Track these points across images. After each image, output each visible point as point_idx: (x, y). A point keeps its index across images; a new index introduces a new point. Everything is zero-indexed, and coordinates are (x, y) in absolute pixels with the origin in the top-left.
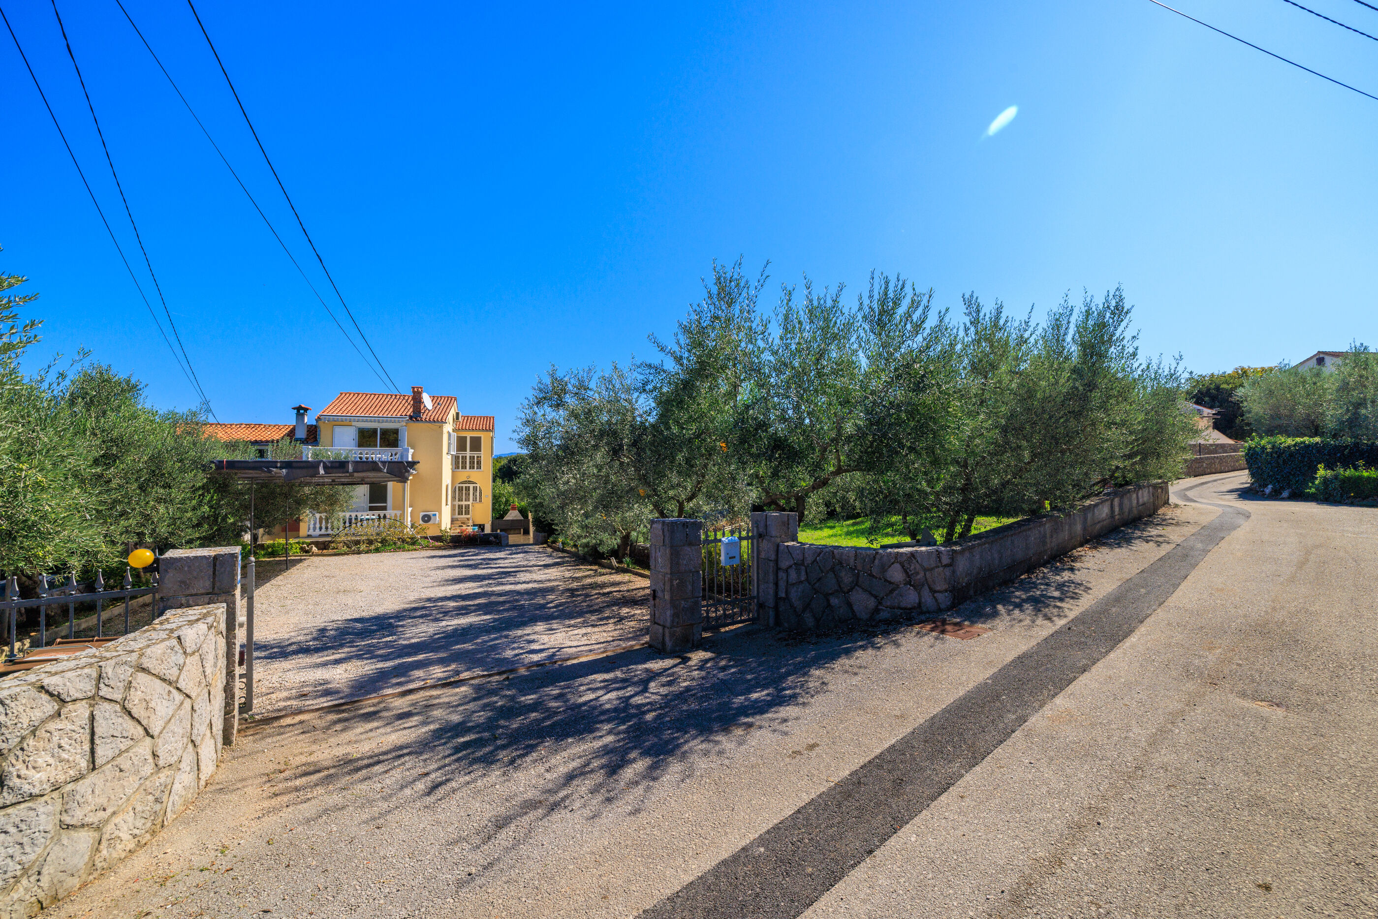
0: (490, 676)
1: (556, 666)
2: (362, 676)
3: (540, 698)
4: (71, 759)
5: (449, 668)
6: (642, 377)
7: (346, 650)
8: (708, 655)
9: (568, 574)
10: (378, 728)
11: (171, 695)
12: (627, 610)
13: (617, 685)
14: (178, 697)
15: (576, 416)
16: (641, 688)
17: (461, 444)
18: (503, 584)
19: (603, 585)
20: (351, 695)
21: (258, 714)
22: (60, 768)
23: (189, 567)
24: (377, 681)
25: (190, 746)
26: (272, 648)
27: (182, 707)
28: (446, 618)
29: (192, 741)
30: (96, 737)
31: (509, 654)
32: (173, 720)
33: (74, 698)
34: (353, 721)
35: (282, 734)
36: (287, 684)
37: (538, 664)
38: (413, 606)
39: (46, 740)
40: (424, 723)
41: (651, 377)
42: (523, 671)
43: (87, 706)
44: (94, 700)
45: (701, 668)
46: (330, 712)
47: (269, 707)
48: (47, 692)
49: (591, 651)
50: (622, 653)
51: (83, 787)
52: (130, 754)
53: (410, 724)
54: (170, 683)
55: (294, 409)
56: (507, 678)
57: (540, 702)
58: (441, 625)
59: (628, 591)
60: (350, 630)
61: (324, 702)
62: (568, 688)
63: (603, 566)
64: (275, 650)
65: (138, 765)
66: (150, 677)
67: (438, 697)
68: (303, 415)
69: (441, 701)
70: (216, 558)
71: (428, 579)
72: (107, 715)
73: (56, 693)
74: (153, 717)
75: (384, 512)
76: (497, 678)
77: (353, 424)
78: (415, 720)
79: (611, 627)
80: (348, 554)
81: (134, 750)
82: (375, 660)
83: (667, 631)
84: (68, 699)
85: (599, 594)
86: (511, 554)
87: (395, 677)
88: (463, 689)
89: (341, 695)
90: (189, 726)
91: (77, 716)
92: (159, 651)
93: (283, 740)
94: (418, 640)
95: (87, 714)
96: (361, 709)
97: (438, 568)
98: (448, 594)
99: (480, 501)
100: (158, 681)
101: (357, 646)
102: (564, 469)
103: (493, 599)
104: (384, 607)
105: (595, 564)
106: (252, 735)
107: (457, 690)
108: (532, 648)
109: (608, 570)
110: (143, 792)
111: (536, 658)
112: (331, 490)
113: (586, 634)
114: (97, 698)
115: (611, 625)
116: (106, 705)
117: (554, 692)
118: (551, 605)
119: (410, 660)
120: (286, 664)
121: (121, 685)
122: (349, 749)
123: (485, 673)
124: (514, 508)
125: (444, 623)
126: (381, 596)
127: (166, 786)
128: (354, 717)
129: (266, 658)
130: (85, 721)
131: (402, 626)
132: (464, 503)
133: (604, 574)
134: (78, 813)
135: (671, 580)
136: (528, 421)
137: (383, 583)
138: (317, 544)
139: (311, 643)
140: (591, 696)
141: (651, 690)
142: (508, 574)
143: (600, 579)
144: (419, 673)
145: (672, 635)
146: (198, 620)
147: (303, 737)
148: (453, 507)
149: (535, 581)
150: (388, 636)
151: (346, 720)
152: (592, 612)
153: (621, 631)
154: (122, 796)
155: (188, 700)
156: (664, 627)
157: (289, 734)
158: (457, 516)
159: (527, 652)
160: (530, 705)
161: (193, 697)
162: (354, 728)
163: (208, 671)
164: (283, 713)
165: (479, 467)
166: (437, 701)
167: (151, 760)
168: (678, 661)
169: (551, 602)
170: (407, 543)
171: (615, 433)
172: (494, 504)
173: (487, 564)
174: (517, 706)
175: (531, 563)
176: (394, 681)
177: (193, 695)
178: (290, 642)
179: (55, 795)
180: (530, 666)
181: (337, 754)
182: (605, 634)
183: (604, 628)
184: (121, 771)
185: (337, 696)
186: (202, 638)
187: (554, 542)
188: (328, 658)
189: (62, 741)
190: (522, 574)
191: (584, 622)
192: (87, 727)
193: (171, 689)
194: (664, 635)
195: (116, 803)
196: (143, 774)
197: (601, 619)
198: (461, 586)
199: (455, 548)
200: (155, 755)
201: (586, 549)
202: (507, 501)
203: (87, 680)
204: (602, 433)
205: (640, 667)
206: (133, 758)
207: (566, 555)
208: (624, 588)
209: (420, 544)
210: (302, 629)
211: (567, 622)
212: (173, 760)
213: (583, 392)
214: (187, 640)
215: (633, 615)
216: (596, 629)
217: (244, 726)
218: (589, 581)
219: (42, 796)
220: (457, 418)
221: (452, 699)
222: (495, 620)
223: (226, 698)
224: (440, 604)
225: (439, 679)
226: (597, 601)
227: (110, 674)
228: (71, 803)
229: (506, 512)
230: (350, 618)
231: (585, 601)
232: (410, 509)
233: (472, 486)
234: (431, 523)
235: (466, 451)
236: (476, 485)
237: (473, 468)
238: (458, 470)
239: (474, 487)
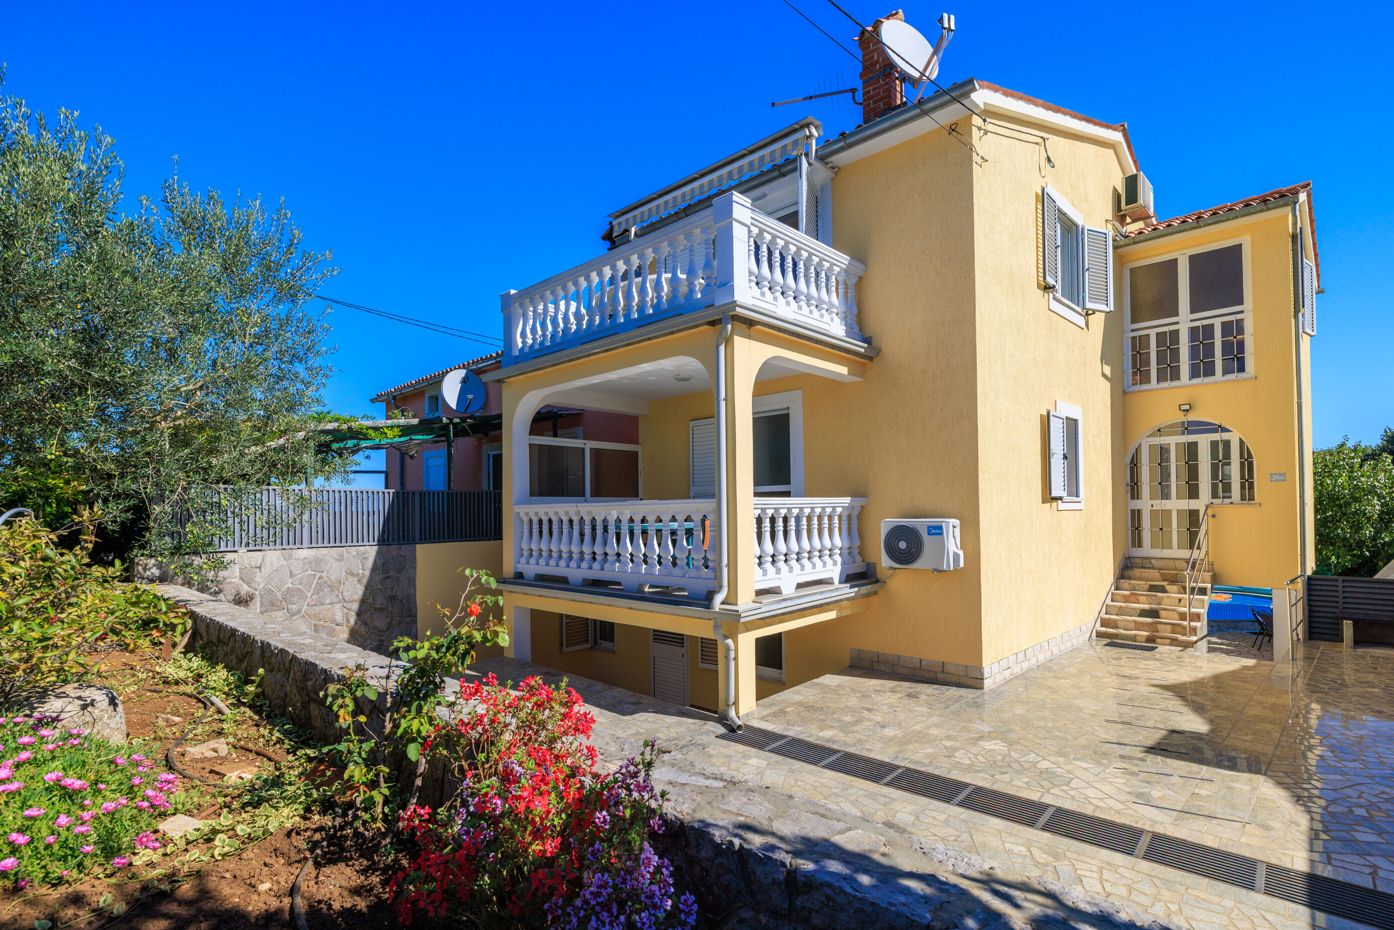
99: (1249, 498)
132: (1175, 504)
158: (1147, 551)
165: (1236, 365)
233: (1204, 441)
234: (917, 565)
235: (1176, 314)
236: (1225, 436)
237: (1210, 371)
238: (1145, 387)
239: (1214, 445)
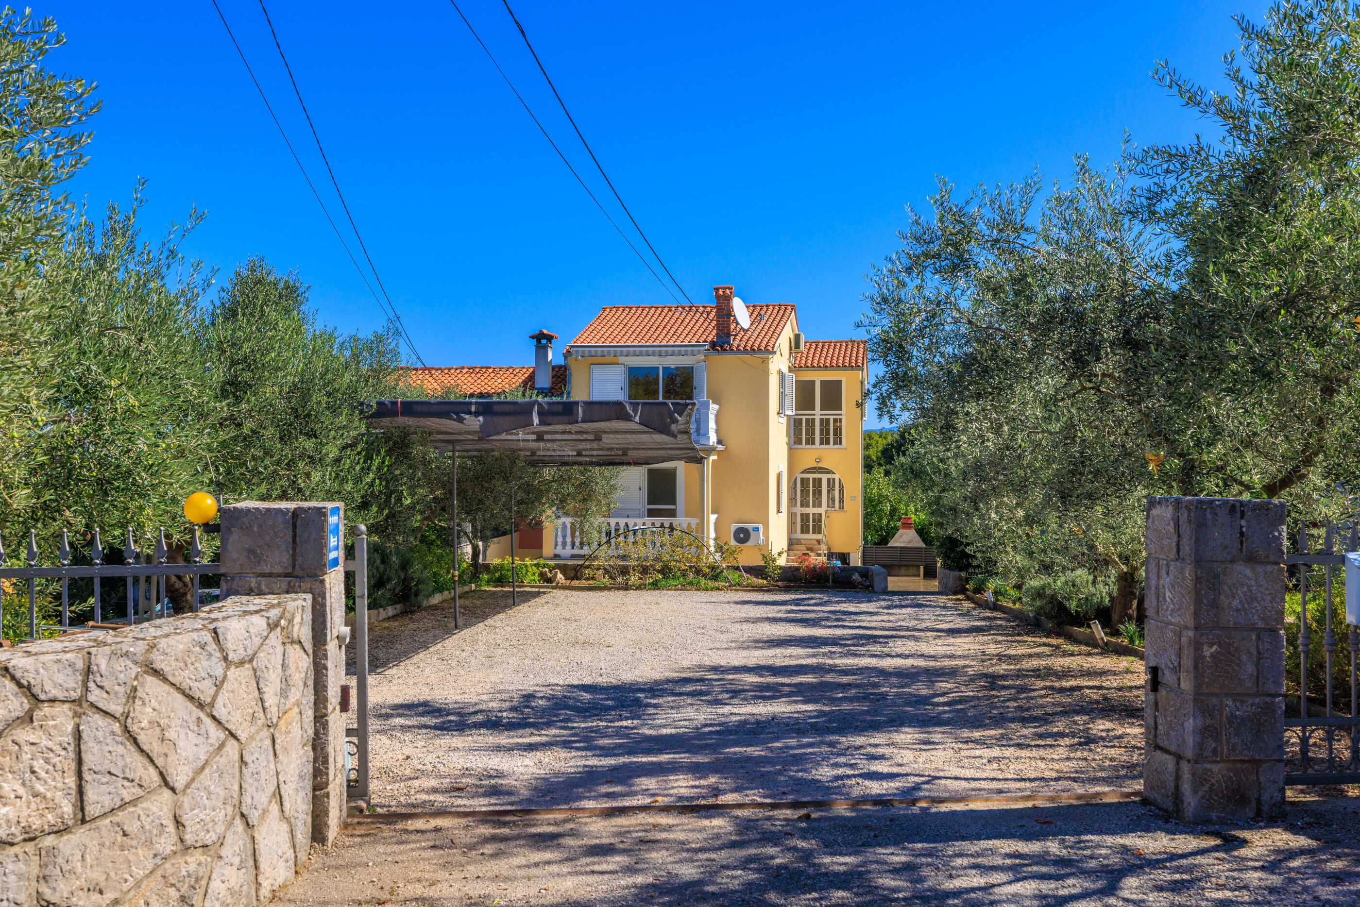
0: (774, 806)
1: (915, 810)
2: (556, 775)
3: (863, 864)
4: (49, 795)
5: (703, 782)
6: (1146, 182)
7: (554, 731)
8: (1302, 841)
9: (992, 649)
10: (549, 863)
11: (202, 727)
12: (1108, 725)
13: (1044, 869)
14: (216, 734)
15: (996, 290)
16: (1099, 884)
17: (805, 393)
18: (856, 655)
19: (1066, 674)
20: (529, 801)
21: (382, 807)
22: (33, 806)
23: (260, 526)
24: (577, 786)
25: (238, 821)
26: (448, 714)
27: (223, 752)
28: (735, 701)
29: (243, 815)
30: (85, 768)
31: (825, 773)
32: (207, 771)
33: (50, 696)
34: (513, 844)
35: (403, 843)
36: (442, 768)
37: (879, 801)
38: (684, 675)
39: (14, 756)
40: (629, 870)
41: (1170, 181)
42: (842, 809)
43: (70, 714)
44: (80, 706)
45: (1271, 867)
46: (484, 822)
47: (402, 799)
48: (13, 678)
49: (1000, 791)
50: (1071, 806)
51: (68, 844)
52: (138, 810)
53: (604, 867)
54: (201, 706)
55: (532, 337)
56: (807, 817)
57: (860, 874)
58: (720, 711)
59: (1120, 689)
60: (571, 702)
61: (482, 804)
62: (930, 855)
63: (1073, 639)
64: (452, 718)
65: (150, 832)
66: (167, 687)
67: (669, 828)
68: (545, 348)
69: (671, 836)
70: (296, 513)
71: (724, 637)
72: (100, 735)
73: (25, 683)
74: (172, 757)
75: (671, 520)
76: (788, 813)
77: (622, 359)
78: (616, 861)
79: (1061, 752)
80: (609, 589)
81: (144, 805)
82: (589, 753)
83: (1186, 768)
84: (42, 697)
85: (1052, 688)
86: (888, 607)
87: (607, 782)
88: (717, 822)
89: (513, 799)
90: (236, 787)
91: (55, 727)
92: (181, 647)
93: (401, 853)
94: (673, 731)
95: (70, 728)
96: (534, 825)
97: (747, 620)
98: (751, 662)
99: (842, 507)
100: (180, 697)
101: (573, 728)
102: (972, 408)
103: (829, 678)
104: (637, 672)
105: (1058, 635)
106: (361, 836)
107: (706, 822)
108: (873, 768)
109: (1083, 648)
110: (160, 879)
111: (876, 788)
112: (583, 474)
113: (997, 759)
114: (85, 705)
115: (1061, 750)
116: (98, 719)
117: (896, 859)
118: (941, 699)
119: (644, 760)
120: (458, 741)
121: (121, 690)
122: (491, 889)
123: (768, 801)
124: (907, 525)
125: (726, 709)
126: (638, 655)
127: (197, 880)
128: (518, 837)
129: (436, 728)
130: (68, 739)
131: (655, 706)
132: (811, 510)
133: (1072, 655)
134: (62, 886)
135: (1197, 646)
136: (885, 300)
137: (648, 636)
138: (564, 569)
139: (505, 714)
140: (977, 880)
141: (1126, 894)
142: (873, 639)
143: (1059, 663)
144: (649, 783)
145: (1199, 780)
146: (256, 612)
147: (431, 853)
148: (791, 516)
149: (922, 656)
150: (627, 719)
151: (504, 839)
152: (1025, 721)
153: (1082, 764)
154: (127, 876)
155: (233, 741)
156: (1179, 757)
157: (413, 846)
158: (799, 535)
159: (860, 776)
160: (837, 874)
161: (243, 740)
162: (512, 855)
163: (271, 701)
164: (420, 810)
165: (838, 441)
166: (664, 835)
167: (171, 828)
168: (1212, 842)
169: (943, 694)
170: (705, 576)
171: (1080, 319)
172: (867, 516)
173: (837, 620)
174: (811, 871)
175: (923, 625)
176: (605, 789)
177: (243, 736)
178: (477, 708)
179: (30, 847)
180: (857, 802)
181: (471, 893)
182: (1042, 765)
183: (1042, 752)
184: (125, 834)
185: (507, 799)
186: (257, 641)
187: (979, 590)
188: (520, 740)
189: (35, 763)
190: (899, 642)
191: (1003, 736)
192: (71, 748)
193: (202, 715)
194: (1178, 778)
195: (118, 886)
196: (159, 848)
197: (1041, 736)
198: (778, 651)
199: (787, 589)
200: (178, 823)
201: (1038, 603)
202: (894, 511)
203: (69, 671)
204: (1049, 320)
205: (1109, 840)
206: (143, 818)
207: (999, 614)
208: (1113, 682)
209: (726, 579)
210: (499, 692)
211: (966, 733)
212: (210, 838)
213: (1013, 236)
214: (229, 637)
215: (1120, 737)
216: (1025, 753)
217: (356, 820)
218: (1035, 663)
219: (12, 844)
220: (797, 346)
221: (691, 836)
222: (821, 713)
223: (315, 760)
224: (731, 677)
225: (680, 798)
226: (1041, 701)
227: (103, 667)
228: (51, 867)
229: (891, 533)
230: (576, 682)
231: (1016, 700)
232: (713, 518)
233: (824, 477)
234: (748, 544)
235: (814, 410)
236: (833, 476)
237: (828, 443)
238: (799, 446)
239: (829, 479)
